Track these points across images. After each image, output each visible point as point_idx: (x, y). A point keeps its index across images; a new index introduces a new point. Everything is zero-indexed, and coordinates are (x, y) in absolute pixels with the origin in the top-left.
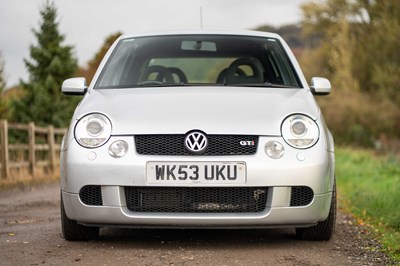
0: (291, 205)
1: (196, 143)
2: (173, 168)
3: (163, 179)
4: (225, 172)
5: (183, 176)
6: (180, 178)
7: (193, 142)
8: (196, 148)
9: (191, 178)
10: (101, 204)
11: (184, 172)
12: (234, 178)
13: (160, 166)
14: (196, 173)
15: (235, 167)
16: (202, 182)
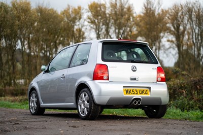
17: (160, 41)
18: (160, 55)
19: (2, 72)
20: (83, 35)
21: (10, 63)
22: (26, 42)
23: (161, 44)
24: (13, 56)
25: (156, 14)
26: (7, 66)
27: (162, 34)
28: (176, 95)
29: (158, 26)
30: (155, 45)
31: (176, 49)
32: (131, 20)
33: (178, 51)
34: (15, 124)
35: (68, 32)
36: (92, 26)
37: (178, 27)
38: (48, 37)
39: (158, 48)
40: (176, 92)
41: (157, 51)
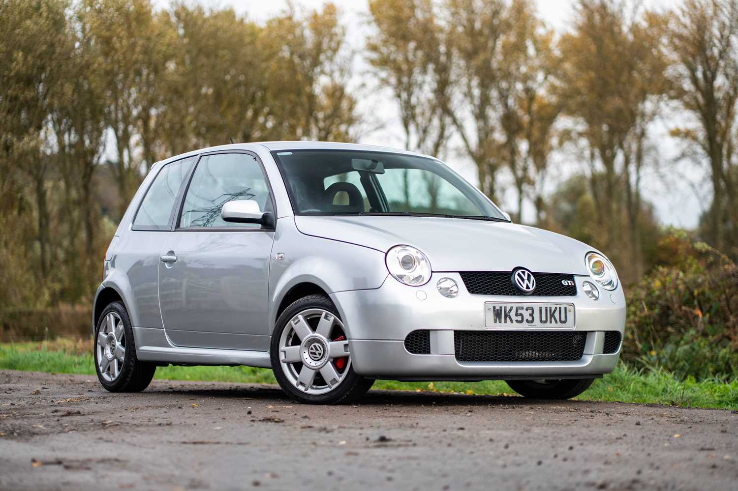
0: (604, 352)
1: (526, 282)
2: (510, 310)
3: (500, 322)
4: (557, 315)
5: (519, 318)
6: (517, 321)
7: (523, 280)
8: (528, 287)
9: (527, 321)
10: (429, 353)
11: (521, 315)
12: (565, 322)
13: (498, 308)
14: (531, 315)
15: (566, 308)
16: (538, 326)
17: (643, 134)
18: (642, 184)
19: (47, 247)
20: (351, 109)
21: (76, 214)
22: (135, 138)
23: (646, 143)
24: (86, 187)
25: (625, 29)
26: (65, 228)
27: (648, 106)
28: (670, 329)
29: (635, 74)
30: (621, 146)
31: (706, 162)
32: (531, 51)
33: (710, 170)
34: (69, 414)
35: (293, 97)
36: (383, 74)
37: (710, 80)
38: (217, 119)
39: (633, 157)
40: (672, 318)
41: (632, 168)
